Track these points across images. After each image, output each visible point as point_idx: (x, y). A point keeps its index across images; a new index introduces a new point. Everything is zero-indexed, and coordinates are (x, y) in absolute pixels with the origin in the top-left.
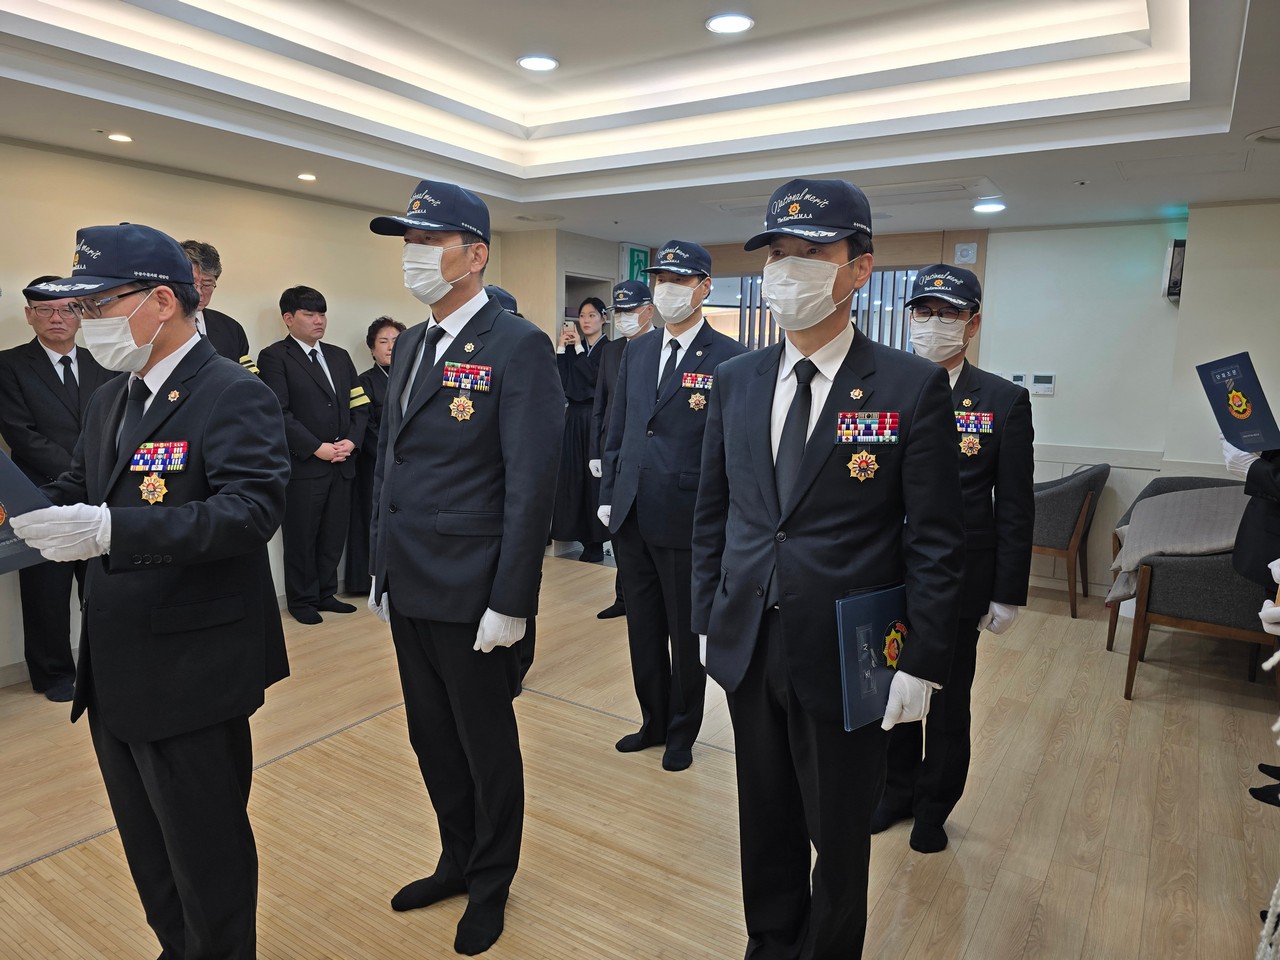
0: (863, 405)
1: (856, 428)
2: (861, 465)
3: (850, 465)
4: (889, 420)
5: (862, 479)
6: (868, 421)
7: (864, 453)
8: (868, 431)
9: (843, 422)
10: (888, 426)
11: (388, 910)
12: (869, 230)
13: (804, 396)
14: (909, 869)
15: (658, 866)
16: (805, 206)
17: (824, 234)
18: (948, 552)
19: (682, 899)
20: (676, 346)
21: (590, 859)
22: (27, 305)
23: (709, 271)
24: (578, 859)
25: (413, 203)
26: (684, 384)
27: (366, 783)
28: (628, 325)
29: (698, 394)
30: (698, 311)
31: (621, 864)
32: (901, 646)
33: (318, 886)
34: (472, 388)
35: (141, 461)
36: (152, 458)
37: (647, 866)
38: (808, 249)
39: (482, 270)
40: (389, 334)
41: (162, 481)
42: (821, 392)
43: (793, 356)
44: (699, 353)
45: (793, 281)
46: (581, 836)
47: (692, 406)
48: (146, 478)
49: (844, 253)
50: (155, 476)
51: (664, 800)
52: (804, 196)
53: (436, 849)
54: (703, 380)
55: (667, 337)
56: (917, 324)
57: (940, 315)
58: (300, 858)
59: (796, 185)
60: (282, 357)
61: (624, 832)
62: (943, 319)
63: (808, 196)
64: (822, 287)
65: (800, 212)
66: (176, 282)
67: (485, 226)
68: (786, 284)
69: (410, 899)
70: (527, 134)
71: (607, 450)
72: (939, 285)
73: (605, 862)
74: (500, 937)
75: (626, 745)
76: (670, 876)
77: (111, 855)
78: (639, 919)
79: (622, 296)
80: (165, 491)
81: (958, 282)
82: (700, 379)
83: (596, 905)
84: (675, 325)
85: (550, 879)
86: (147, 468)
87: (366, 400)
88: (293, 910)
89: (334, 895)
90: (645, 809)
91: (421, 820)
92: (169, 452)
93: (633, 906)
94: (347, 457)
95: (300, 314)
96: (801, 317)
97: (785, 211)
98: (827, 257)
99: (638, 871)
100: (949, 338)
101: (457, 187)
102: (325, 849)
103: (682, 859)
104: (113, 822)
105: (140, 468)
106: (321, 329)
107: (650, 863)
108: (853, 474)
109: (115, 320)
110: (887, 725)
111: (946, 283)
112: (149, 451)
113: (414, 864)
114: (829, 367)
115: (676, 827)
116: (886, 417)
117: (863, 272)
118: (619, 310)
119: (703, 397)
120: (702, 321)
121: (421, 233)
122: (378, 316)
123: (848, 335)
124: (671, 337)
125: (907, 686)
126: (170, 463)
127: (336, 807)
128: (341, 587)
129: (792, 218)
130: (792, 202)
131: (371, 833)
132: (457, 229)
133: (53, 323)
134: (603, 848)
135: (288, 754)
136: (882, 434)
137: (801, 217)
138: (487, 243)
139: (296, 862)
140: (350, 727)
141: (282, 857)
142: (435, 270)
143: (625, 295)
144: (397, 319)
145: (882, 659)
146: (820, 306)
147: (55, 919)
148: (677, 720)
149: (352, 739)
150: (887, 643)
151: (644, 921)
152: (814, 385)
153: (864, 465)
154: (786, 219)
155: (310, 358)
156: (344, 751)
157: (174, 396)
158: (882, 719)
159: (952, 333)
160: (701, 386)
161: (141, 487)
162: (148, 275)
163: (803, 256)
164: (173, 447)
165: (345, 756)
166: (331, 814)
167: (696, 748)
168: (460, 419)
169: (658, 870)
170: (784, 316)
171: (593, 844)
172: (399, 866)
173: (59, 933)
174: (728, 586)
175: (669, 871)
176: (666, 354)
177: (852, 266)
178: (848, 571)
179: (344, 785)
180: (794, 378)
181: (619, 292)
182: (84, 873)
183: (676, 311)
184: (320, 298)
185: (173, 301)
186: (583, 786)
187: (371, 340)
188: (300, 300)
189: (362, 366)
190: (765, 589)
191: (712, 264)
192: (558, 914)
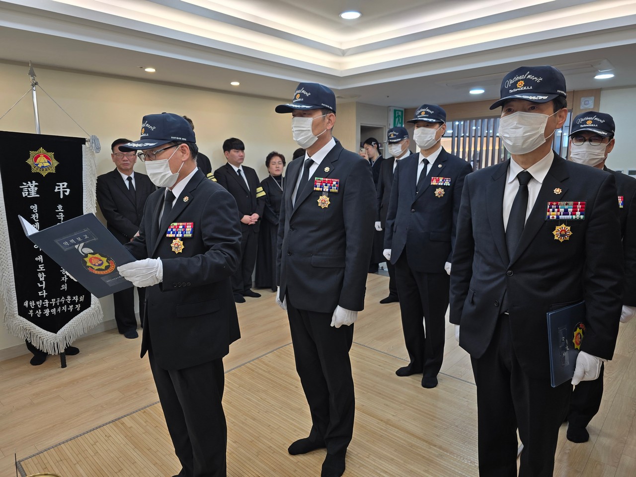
0: (561, 198)
1: (558, 211)
2: (560, 233)
3: (554, 233)
4: (579, 206)
5: (561, 241)
6: (566, 207)
7: (563, 226)
8: (566, 212)
9: (550, 208)
10: (578, 210)
11: (287, 454)
12: (565, 94)
13: (523, 193)
14: (567, 451)
15: (424, 440)
16: (527, 82)
17: (541, 97)
18: (615, 283)
19: (439, 460)
20: (426, 162)
21: (387, 434)
22: (112, 153)
23: (445, 121)
24: (382, 434)
25: (296, 95)
26: (432, 184)
27: (272, 386)
28: (395, 151)
29: (440, 189)
30: (439, 142)
31: (404, 438)
32: (582, 337)
33: (253, 439)
34: (329, 191)
35: (171, 232)
36: (176, 231)
37: (418, 440)
38: (529, 107)
39: (332, 128)
40: (276, 159)
41: (182, 242)
42: (534, 191)
43: (515, 169)
44: (440, 166)
45: (521, 126)
46: (382, 421)
47: (436, 195)
48: (174, 241)
49: (551, 109)
50: (178, 240)
51: (424, 404)
52: (527, 76)
53: (309, 424)
54: (443, 180)
55: (421, 158)
56: (575, 147)
57: (590, 141)
58: (243, 423)
59: (521, 70)
60: (225, 173)
61: (405, 421)
62: (592, 143)
63: (529, 76)
64: (538, 128)
65: (524, 86)
66: (190, 142)
67: (334, 105)
68: (516, 128)
69: (298, 449)
70: (343, 53)
71: (388, 220)
72: (589, 123)
73: (396, 436)
74: (344, 473)
75: (401, 373)
76: (432, 446)
77: (156, 416)
78: (417, 470)
79: (392, 135)
80: (183, 247)
81: (602, 121)
82: (441, 180)
83: (392, 459)
84: (426, 150)
85: (367, 443)
86: (174, 235)
87: (264, 194)
88: (241, 450)
89: (260, 444)
90: (414, 408)
91: (299, 407)
92: (184, 227)
93: (413, 462)
94: (256, 222)
95: (232, 151)
96: (524, 146)
97: (514, 85)
98: (541, 111)
99: (413, 442)
100: (596, 154)
101: (318, 84)
102: (254, 419)
103: (437, 437)
104: (158, 399)
105: (171, 235)
106: (242, 159)
107: (420, 438)
108: (556, 238)
109: (162, 161)
110: (575, 382)
111: (594, 122)
112: (175, 227)
113: (298, 430)
114: (540, 174)
115: (432, 420)
116: (578, 204)
117: (561, 119)
118: (390, 143)
119: (443, 190)
120: (440, 149)
121: (301, 111)
122: (270, 151)
123: (550, 157)
124: (424, 158)
125: (587, 360)
126: (185, 233)
127: (258, 397)
128: (253, 284)
129: (519, 89)
130: (519, 80)
131: (276, 412)
132: (320, 107)
133: (124, 161)
134: (394, 428)
135: (234, 369)
136: (575, 214)
137: (525, 88)
138: (334, 112)
139: (241, 425)
140: (262, 356)
141: (234, 422)
142: (309, 130)
143: (394, 135)
144: (280, 153)
145: (572, 345)
146: (537, 140)
147: (133, 447)
148: (428, 361)
149: (264, 363)
150: (575, 335)
151: (419, 471)
152: (529, 186)
153: (563, 233)
154: (515, 90)
155: (238, 174)
156: (260, 368)
157: (186, 199)
158: (571, 380)
159: (598, 151)
160: (442, 184)
161: (172, 245)
162: (177, 138)
163: (525, 111)
164: (186, 225)
165: (260, 371)
166: (256, 401)
167: (439, 376)
168: (323, 207)
169: (424, 443)
170: (513, 147)
171: (388, 426)
172: (291, 431)
173: (135, 454)
174: (475, 300)
175: (430, 443)
176: (421, 167)
177: (555, 115)
178: (550, 294)
179: (261, 386)
180: (517, 182)
181: (391, 133)
182: (145, 424)
183: (427, 142)
184: (242, 143)
185: (188, 151)
186: (380, 394)
187: (268, 163)
188: (232, 145)
189: (262, 176)
190: (500, 302)
191: (447, 115)
192: (373, 463)
